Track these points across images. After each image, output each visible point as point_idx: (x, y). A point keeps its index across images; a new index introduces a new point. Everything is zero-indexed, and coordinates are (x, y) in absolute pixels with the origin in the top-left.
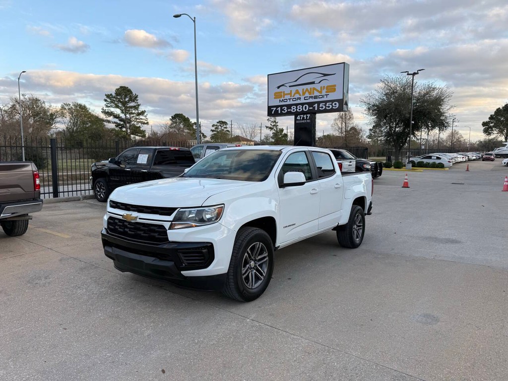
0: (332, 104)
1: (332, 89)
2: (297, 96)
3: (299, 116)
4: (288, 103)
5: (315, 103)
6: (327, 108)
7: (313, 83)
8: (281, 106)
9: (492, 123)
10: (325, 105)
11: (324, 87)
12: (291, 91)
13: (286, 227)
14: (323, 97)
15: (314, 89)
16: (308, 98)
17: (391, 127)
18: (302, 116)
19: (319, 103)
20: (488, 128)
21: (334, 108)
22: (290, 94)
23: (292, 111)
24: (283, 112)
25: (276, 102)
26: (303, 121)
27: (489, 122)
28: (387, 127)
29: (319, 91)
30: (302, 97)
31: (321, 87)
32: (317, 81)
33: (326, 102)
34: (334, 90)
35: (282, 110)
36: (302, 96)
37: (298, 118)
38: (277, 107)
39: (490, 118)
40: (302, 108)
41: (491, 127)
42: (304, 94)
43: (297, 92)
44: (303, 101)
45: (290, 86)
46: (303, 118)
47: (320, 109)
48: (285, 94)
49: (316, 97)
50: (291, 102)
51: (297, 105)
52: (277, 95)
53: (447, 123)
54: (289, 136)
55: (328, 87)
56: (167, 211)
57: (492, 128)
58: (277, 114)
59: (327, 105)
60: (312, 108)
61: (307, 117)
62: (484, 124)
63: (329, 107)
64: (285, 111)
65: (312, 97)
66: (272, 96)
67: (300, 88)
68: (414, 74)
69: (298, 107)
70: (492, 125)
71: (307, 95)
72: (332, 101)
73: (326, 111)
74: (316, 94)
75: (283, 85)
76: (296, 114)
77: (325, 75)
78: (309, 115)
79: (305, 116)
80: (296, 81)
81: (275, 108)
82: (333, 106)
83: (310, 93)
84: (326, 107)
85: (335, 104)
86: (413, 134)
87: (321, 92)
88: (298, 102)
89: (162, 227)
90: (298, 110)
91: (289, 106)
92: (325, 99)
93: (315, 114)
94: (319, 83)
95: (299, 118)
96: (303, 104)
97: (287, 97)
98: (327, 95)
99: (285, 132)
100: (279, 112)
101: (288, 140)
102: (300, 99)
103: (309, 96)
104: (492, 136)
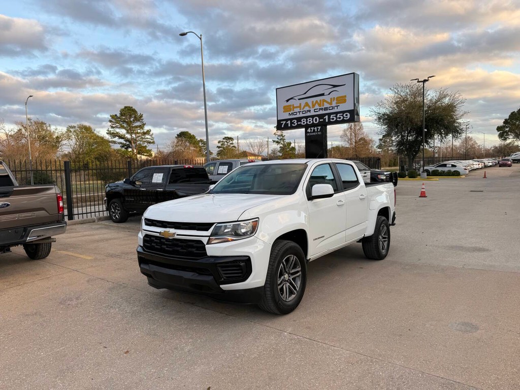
0: (343, 116)
1: (342, 100)
2: (307, 108)
3: (309, 129)
4: (298, 116)
5: (325, 115)
6: (338, 119)
7: (323, 95)
8: (291, 120)
9: (507, 127)
10: (336, 116)
11: (334, 98)
12: (300, 104)
13: (316, 239)
14: (333, 108)
15: (324, 101)
16: (318, 110)
17: (402, 136)
18: (313, 128)
19: (329, 115)
20: (503, 133)
21: (345, 119)
22: (300, 107)
23: (302, 124)
24: (293, 125)
25: (286, 116)
26: (314, 134)
27: (503, 126)
28: (398, 136)
29: (329, 102)
30: (312, 110)
31: (331, 99)
32: (326, 93)
33: (337, 113)
34: (344, 101)
35: (292, 123)
36: (313, 108)
37: (309, 130)
38: (287, 120)
39: (504, 123)
40: (313, 120)
41: (507, 132)
42: (314, 106)
43: (307, 104)
44: (313, 113)
45: (299, 99)
46: (314, 130)
47: (331, 120)
48: (294, 108)
49: (326, 109)
50: (301, 115)
51: (307, 117)
52: (286, 109)
53: (461, 130)
54: (297, 150)
55: (337, 98)
56: (204, 226)
57: (507, 133)
58: (287, 128)
59: (338, 116)
60: (322, 120)
61: (317, 129)
62: (499, 129)
63: (340, 118)
64: (295, 124)
65: (322, 109)
66: (281, 110)
67: (309, 101)
68: (425, 81)
69: (308, 119)
70: (507, 129)
71: (317, 107)
72: (343, 112)
73: (337, 122)
74: (326, 105)
75: (292, 98)
76: (306, 127)
77: (335, 86)
78: (320, 127)
79: (316, 128)
80: (305, 93)
81: (284, 122)
82: (344, 117)
83: (319, 105)
84: (337, 118)
85: (346, 115)
86: (427, 142)
87: (331, 103)
88: (308, 114)
89: (201, 242)
90: (308, 123)
91: (299, 119)
92: (335, 110)
93: (326, 126)
94: (329, 94)
96: (313, 117)
97: (297, 110)
98: (337, 106)
99: (292, 145)
100: (289, 125)
101: (296, 153)
102: (310, 111)
103: (318, 108)
104: (508, 141)
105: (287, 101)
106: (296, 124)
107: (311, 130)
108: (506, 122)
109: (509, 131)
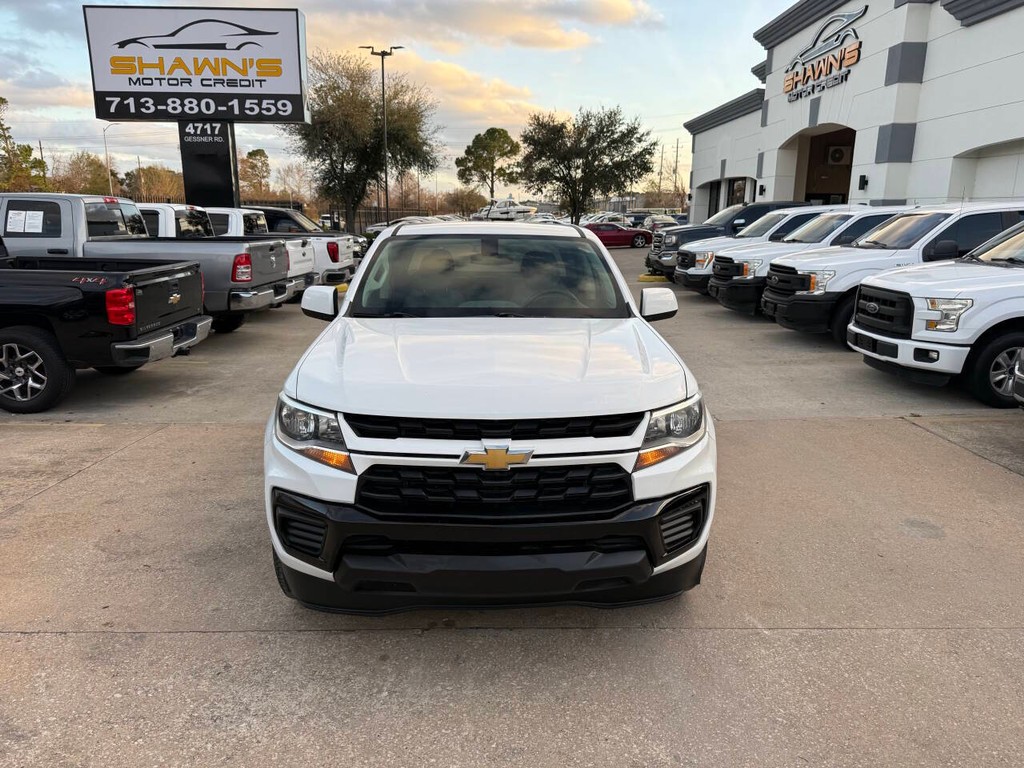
0: (275, 105)
1: (272, 67)
2: (179, 74)
3: (191, 125)
4: (156, 88)
5: (232, 96)
6: (264, 112)
7: (222, 47)
8: (137, 96)
9: (470, 161)
10: (259, 105)
11: (251, 60)
12: (161, 59)
14: (251, 84)
15: (226, 62)
16: (212, 82)
17: (332, 163)
18: (200, 125)
19: (242, 98)
20: (465, 171)
21: (281, 113)
22: (160, 65)
23: (170, 110)
24: (143, 110)
25: (120, 84)
26: (205, 139)
27: (466, 158)
28: (325, 160)
29: (239, 66)
30: (196, 80)
31: (244, 60)
32: (232, 43)
33: (260, 98)
34: (278, 72)
35: (138, 105)
36: (197, 75)
37: (190, 129)
38: (124, 95)
39: (466, 152)
40: (199, 105)
41: (469, 169)
42: (199, 71)
43: (179, 63)
44: (196, 88)
45: (156, 47)
46: (204, 131)
47: (248, 112)
48: (143, 66)
49: (232, 83)
50: (165, 88)
51: (182, 96)
52: (119, 66)
54: (50, 167)
55: (260, 62)
57: (470, 171)
58: (122, 114)
59: (264, 106)
60: (224, 108)
61: (213, 129)
62: (459, 162)
63: (269, 110)
64: (148, 108)
65: (222, 82)
66: (104, 66)
67: (187, 55)
68: (384, 54)
69: (186, 101)
70: (470, 165)
71: (207, 73)
72: (277, 97)
73: (260, 119)
74: (232, 74)
75: (134, 41)
76: (183, 120)
77: (251, 32)
78: (218, 126)
79: (208, 126)
80: (173, 34)
81: (117, 100)
82: (278, 109)
83: (215, 70)
84: (261, 109)
85: (284, 105)
86: (376, 178)
87: (244, 72)
88: (185, 88)
90: (186, 109)
91: (160, 98)
92: (256, 90)
93: (232, 123)
94: (239, 48)
95: (192, 131)
96: (199, 97)
97: (154, 73)
98: (261, 81)
100: (133, 110)
102: (189, 81)
103: (213, 77)
104: (472, 186)
105: (122, 45)
106: (153, 109)
107: (196, 128)
108: (468, 151)
109: (472, 167)
